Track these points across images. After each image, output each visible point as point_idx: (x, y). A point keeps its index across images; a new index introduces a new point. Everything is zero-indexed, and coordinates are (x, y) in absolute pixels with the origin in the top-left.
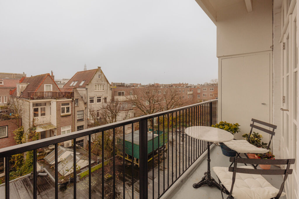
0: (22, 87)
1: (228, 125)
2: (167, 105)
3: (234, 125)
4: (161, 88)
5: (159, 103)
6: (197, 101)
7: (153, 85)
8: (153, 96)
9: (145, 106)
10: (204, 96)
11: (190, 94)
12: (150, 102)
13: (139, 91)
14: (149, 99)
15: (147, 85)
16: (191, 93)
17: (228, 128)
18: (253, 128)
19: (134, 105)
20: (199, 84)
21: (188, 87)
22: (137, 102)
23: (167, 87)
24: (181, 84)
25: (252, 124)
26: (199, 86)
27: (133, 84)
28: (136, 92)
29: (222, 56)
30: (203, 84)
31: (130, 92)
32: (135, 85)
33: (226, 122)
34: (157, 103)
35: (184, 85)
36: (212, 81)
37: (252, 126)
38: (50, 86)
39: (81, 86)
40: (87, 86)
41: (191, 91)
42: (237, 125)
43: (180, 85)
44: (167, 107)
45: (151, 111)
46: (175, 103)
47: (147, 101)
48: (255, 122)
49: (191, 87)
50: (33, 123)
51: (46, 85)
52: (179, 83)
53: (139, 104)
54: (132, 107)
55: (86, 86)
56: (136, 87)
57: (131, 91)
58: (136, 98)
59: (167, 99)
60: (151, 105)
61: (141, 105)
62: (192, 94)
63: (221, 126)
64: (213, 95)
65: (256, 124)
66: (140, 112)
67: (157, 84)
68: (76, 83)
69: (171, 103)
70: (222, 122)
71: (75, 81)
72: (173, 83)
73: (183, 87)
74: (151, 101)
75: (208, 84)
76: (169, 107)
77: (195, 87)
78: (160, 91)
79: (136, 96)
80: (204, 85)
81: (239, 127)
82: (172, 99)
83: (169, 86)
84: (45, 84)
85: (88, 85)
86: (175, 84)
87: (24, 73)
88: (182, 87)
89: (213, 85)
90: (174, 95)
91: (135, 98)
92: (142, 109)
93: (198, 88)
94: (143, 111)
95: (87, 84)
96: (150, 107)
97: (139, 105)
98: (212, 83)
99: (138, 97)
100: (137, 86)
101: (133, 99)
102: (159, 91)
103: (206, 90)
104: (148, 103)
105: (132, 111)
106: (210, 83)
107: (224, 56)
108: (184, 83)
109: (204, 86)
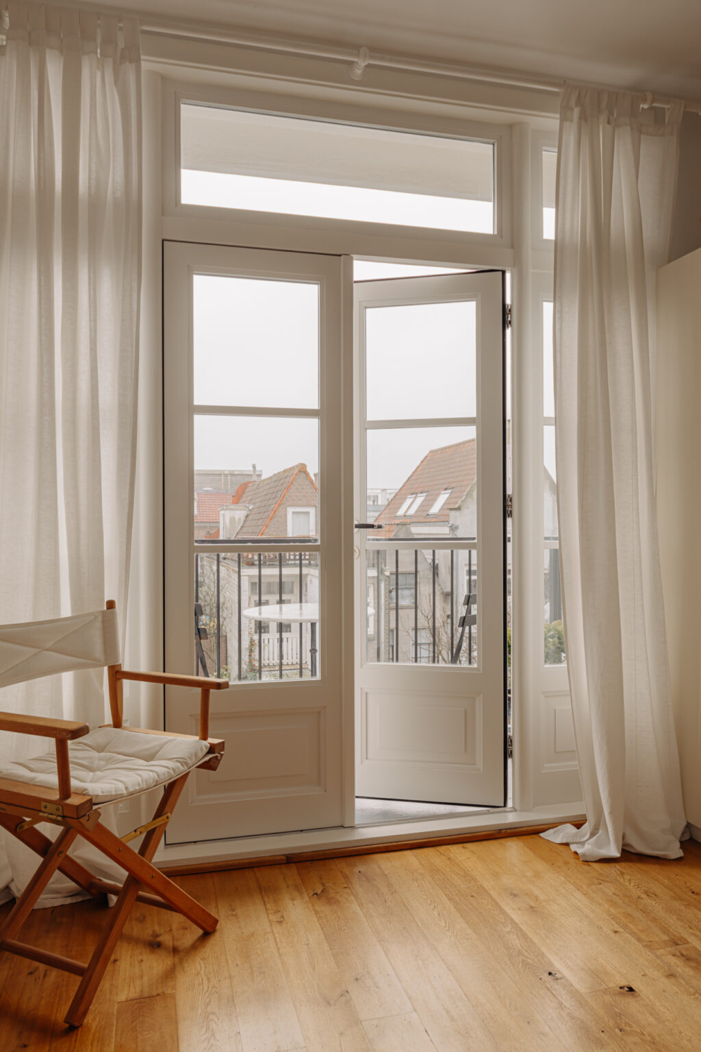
0: (232, 520)
38: (308, 513)
39: (435, 516)
40: (458, 513)
50: (250, 656)
51: (293, 513)
55: (453, 513)
68: (420, 499)
71: (417, 494)
84: (289, 506)
85: (459, 509)
87: (254, 467)
95: (456, 506)
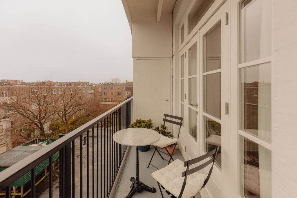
1: (144, 122)
2: (65, 107)
3: (148, 121)
4: (56, 86)
5: (53, 104)
6: (98, 100)
7: (44, 83)
8: (45, 96)
9: (31, 111)
10: (105, 94)
11: (91, 93)
12: (39, 104)
13: (20, 90)
14: (37, 101)
15: (34, 83)
16: (92, 91)
17: (145, 125)
18: (165, 122)
19: (11, 110)
20: (100, 83)
21: (89, 86)
22: (18, 106)
23: (64, 86)
24: (81, 83)
25: (164, 118)
26: (100, 85)
27: (8, 80)
28: (15, 93)
29: (137, 56)
30: (103, 83)
31: (3, 93)
32: (11, 83)
33: (140, 119)
34: (51, 105)
35: (84, 83)
36: (112, 80)
37: (165, 120)
41: (92, 90)
42: (150, 121)
43: (79, 83)
44: (65, 109)
45: (41, 116)
46: (75, 103)
47: (34, 104)
48: (166, 117)
49: (92, 85)
52: (78, 81)
53: (21, 108)
54: (7, 114)
56: (13, 86)
57: (5, 91)
58: (16, 101)
59: (64, 100)
60: (41, 109)
61: (24, 109)
62: (93, 93)
63: (138, 125)
64: (113, 94)
65: (167, 118)
66: (23, 120)
67: (49, 81)
69: (70, 104)
70: (137, 120)
72: (71, 81)
73: (84, 85)
74: (42, 104)
75: (108, 83)
76: (68, 109)
77: (96, 86)
78: (55, 91)
79: (14, 98)
80: (105, 83)
81: (152, 122)
82: (71, 99)
83: (67, 85)
86: (73, 83)
88: (82, 85)
89: (113, 84)
90: (74, 94)
91: (13, 101)
92: (26, 115)
93: (99, 87)
94: (28, 118)
96: (40, 112)
97: (20, 110)
98: (112, 82)
99: (18, 100)
100: (16, 84)
101: (8, 102)
102: (53, 91)
103: (107, 89)
104: (37, 105)
105: (7, 119)
106: (110, 83)
107: (138, 57)
108: (84, 82)
109: (105, 85)
